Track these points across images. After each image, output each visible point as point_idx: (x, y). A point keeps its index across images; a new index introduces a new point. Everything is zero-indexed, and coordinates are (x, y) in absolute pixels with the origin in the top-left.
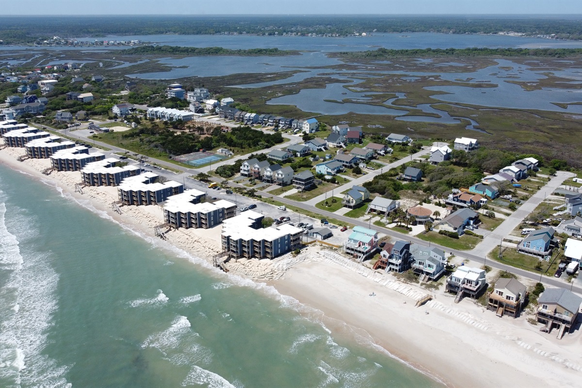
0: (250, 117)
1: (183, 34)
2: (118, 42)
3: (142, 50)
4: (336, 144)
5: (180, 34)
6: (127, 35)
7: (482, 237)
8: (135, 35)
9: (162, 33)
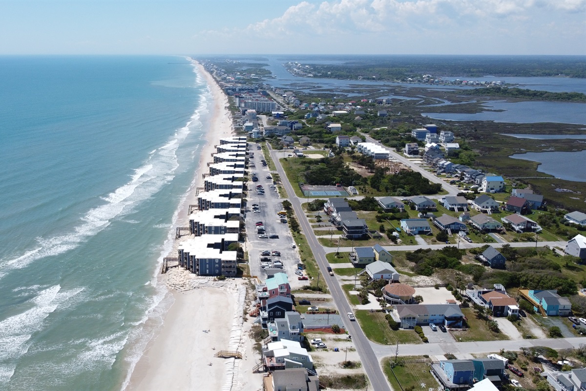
0: (443, 164)
1: (576, 77)
2: (477, 82)
3: (484, 91)
4: (480, 207)
5: (573, 77)
6: (507, 76)
7: (426, 341)
8: (516, 76)
9: (549, 75)
